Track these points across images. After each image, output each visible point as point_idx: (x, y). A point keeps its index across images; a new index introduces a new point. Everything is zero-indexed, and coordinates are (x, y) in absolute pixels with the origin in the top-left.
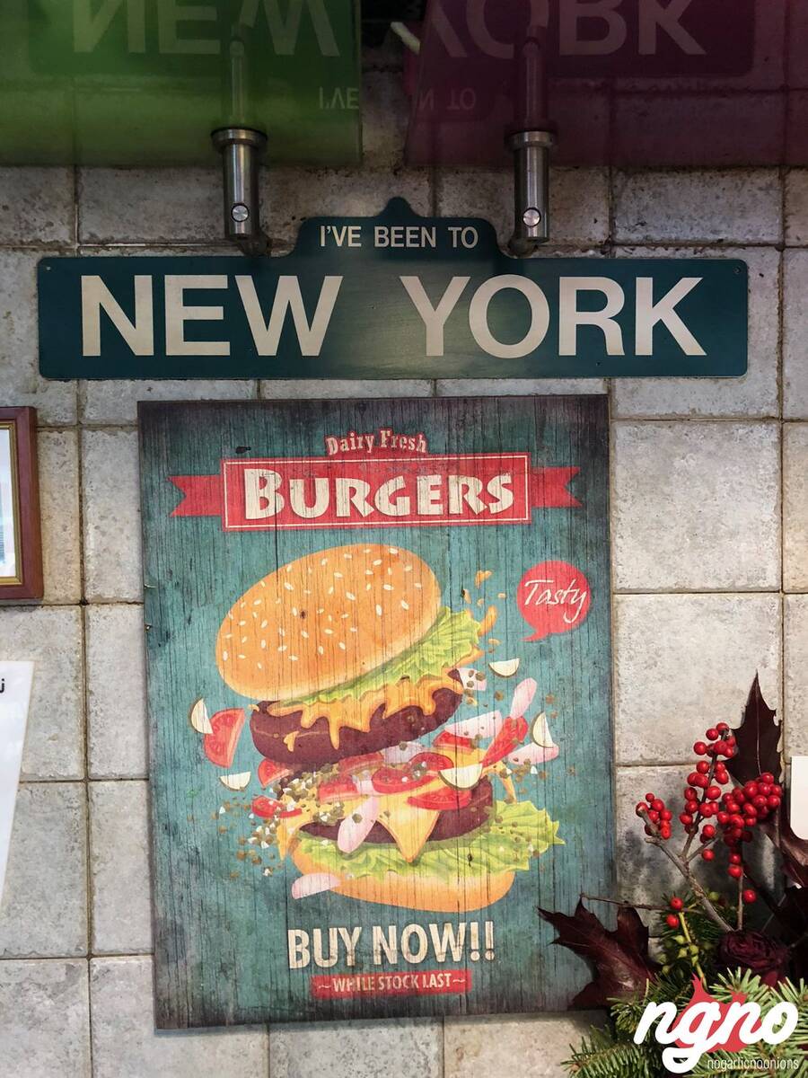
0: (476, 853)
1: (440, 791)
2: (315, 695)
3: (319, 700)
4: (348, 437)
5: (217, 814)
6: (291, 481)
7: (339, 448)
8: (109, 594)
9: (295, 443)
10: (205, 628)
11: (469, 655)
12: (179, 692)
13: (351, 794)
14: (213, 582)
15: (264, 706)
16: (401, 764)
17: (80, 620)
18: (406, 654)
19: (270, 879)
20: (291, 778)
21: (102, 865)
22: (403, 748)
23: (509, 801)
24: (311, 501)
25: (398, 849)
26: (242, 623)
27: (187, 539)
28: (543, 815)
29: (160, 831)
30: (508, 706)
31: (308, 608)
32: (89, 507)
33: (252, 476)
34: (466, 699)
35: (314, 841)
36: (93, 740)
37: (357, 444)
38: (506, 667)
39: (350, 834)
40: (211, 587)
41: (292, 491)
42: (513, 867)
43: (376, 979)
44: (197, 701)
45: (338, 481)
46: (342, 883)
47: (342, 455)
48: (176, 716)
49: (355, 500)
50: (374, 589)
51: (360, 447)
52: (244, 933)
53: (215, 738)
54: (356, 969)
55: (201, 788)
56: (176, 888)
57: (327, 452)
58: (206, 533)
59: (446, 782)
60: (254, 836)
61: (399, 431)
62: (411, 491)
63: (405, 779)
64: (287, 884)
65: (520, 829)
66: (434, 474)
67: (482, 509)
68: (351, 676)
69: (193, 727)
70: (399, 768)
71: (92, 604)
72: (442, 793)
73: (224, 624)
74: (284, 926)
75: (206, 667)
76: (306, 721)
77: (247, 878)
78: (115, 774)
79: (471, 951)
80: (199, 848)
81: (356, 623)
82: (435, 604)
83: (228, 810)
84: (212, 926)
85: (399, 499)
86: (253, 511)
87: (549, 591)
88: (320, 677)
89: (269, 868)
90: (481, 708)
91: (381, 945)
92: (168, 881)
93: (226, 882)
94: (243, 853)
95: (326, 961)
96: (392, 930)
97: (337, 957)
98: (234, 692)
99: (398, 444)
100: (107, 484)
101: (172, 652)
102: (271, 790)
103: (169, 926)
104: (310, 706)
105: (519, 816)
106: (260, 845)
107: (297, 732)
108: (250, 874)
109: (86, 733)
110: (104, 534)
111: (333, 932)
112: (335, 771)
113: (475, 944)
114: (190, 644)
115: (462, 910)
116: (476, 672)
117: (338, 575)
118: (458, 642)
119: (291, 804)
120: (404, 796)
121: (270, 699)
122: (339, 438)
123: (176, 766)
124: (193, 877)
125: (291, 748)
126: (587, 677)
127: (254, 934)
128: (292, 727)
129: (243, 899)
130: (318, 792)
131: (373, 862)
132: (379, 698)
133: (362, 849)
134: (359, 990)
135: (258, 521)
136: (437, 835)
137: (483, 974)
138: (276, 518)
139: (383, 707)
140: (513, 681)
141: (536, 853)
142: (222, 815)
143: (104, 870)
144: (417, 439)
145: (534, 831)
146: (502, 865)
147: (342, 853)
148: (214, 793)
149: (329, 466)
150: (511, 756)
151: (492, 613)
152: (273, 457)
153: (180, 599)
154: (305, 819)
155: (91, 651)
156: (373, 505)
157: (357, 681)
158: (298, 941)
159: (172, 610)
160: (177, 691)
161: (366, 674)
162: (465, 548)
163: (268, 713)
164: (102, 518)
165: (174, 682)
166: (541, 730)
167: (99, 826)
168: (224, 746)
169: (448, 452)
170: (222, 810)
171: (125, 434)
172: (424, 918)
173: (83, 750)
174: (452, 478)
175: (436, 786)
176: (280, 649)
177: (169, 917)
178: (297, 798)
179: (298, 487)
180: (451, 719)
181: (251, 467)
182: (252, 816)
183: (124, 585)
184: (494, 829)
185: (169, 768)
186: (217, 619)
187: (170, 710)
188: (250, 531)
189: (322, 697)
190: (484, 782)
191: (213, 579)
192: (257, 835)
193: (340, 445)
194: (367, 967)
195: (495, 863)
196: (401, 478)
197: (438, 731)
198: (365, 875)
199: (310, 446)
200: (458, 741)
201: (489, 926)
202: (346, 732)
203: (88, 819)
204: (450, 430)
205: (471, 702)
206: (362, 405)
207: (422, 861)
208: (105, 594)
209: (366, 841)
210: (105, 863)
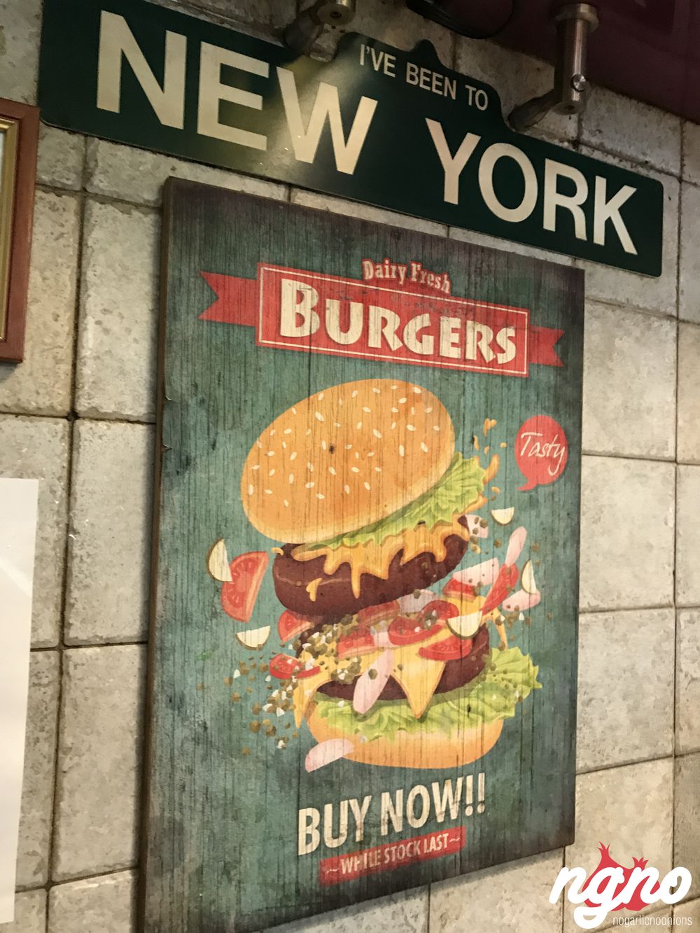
0: (474, 703)
1: (446, 640)
2: (339, 538)
3: (343, 544)
4: (383, 264)
5: (231, 679)
6: (328, 301)
7: (374, 275)
8: (108, 408)
9: (333, 260)
10: (230, 456)
11: (475, 502)
12: (196, 530)
13: (368, 647)
14: (243, 403)
15: (289, 548)
16: (415, 613)
17: (67, 438)
18: (423, 498)
19: (284, 752)
20: (311, 632)
21: (76, 759)
22: (417, 597)
23: (501, 649)
24: (345, 326)
25: (409, 705)
26: (271, 454)
27: (217, 349)
28: (527, 661)
29: (164, 705)
30: (504, 554)
31: (337, 443)
32: (89, 296)
33: (289, 288)
34: (471, 546)
35: (331, 704)
36: (75, 594)
37: (390, 274)
38: (503, 515)
39: (367, 691)
40: (240, 409)
41: (327, 312)
42: (503, 714)
43: (383, 852)
44: (216, 543)
45: (372, 308)
46: (355, 748)
47: (376, 281)
48: (191, 560)
49: (386, 331)
50: (398, 428)
51: (394, 276)
52: (251, 822)
53: (234, 586)
54: (358, 848)
55: (215, 647)
56: (178, 775)
57: (363, 276)
58: (239, 344)
59: (452, 631)
60: (269, 702)
61: (428, 267)
62: (434, 330)
63: (417, 630)
64: (301, 755)
65: (509, 676)
66: (455, 316)
67: (491, 359)
68: (373, 519)
69: (210, 573)
70: (413, 617)
71: (84, 418)
72: (448, 644)
73: (252, 453)
74: (295, 806)
75: (230, 502)
76: (330, 567)
77: (260, 754)
78: (101, 638)
79: (466, 806)
80: (208, 724)
81: (381, 463)
82: (450, 449)
83: (244, 673)
84: (216, 818)
85: (425, 337)
86: (288, 328)
87: (538, 444)
88: (345, 519)
89: (283, 739)
90: (483, 554)
91: (388, 813)
92: (169, 767)
93: (235, 761)
94: (256, 725)
95: (336, 840)
96: (399, 793)
97: (346, 833)
98: (257, 532)
99: (426, 280)
100: (114, 270)
101: (192, 481)
102: (291, 647)
103: (166, 825)
104: (334, 550)
105: (508, 663)
106: (275, 712)
107: (319, 580)
108: (262, 748)
109: (65, 586)
110: (106, 331)
111: (344, 804)
112: (354, 623)
113: (469, 800)
114: (212, 473)
115: (460, 764)
116: (480, 519)
117: (366, 410)
118: (467, 488)
119: (309, 661)
120: (415, 648)
121: (295, 542)
122: (375, 263)
123: (187, 621)
124: (198, 760)
125: (313, 597)
126: (562, 525)
127: (263, 821)
128: (316, 572)
129: (253, 780)
130: (337, 647)
131: (386, 720)
132: (396, 543)
133: (376, 707)
134: (366, 867)
135: (292, 339)
136: (443, 687)
137: (475, 829)
138: (311, 339)
139: (401, 553)
140: (509, 529)
141: (520, 698)
142: (236, 679)
143: (78, 765)
144: (443, 279)
145: (519, 677)
146: (494, 713)
147: (356, 714)
148: (229, 653)
149: (364, 291)
150: (505, 603)
151: (495, 461)
152: (312, 271)
153: (205, 419)
154: (323, 678)
155: (79, 479)
156: (402, 339)
157: (380, 524)
158: (309, 820)
159: (195, 431)
160: (194, 528)
161: (387, 518)
162: (477, 395)
163: (292, 558)
164: (105, 311)
165: (192, 519)
166: (528, 578)
167: (75, 706)
168: (243, 596)
169: (467, 297)
170: (237, 674)
171: (141, 215)
172: (427, 777)
173: (60, 607)
174: (470, 323)
175: (444, 635)
176: (308, 486)
177: (167, 815)
178: (316, 655)
179: (333, 307)
180: (458, 566)
181: (288, 277)
182: (268, 679)
183: (127, 399)
184: (489, 677)
185: (179, 624)
186: (245, 447)
187: (185, 552)
188: (284, 350)
189: (346, 541)
190: (482, 629)
191: (243, 400)
192: (272, 701)
193: (375, 270)
194: (374, 840)
195: (489, 713)
196: (427, 315)
197: (447, 578)
198: (377, 737)
199: (347, 266)
200: (464, 588)
201: (481, 777)
202: (367, 578)
203: (60, 698)
204: (469, 276)
205: (475, 550)
206: (397, 233)
207: (428, 716)
208: (102, 408)
209: (380, 698)
210: (80, 756)
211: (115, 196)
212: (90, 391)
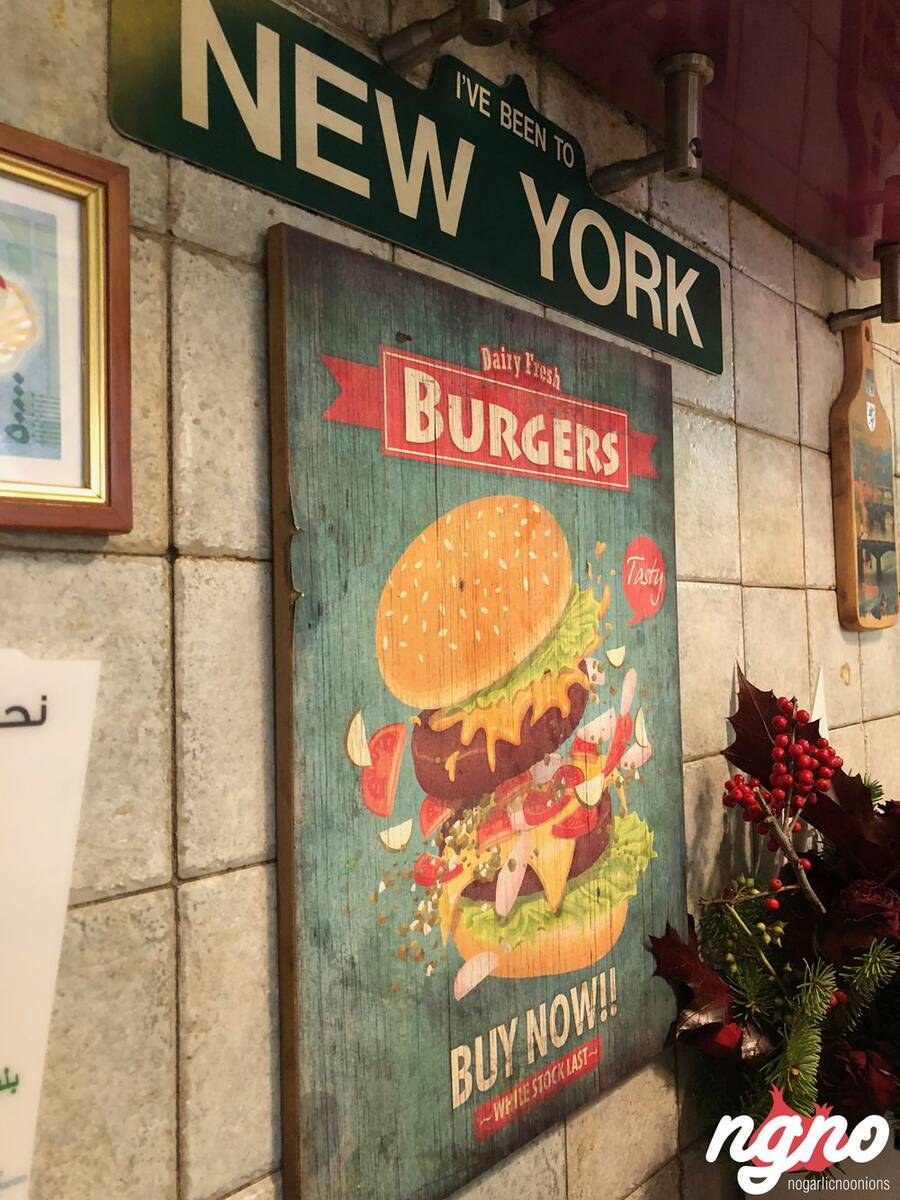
0: (602, 884)
1: (575, 812)
2: (473, 697)
3: (477, 706)
4: (500, 353)
5: (376, 893)
6: (450, 396)
7: (492, 366)
8: (214, 540)
9: (453, 344)
10: (363, 600)
11: (592, 643)
12: (333, 701)
13: (506, 833)
14: (372, 530)
15: (426, 715)
16: (546, 783)
17: (167, 585)
18: (549, 640)
19: (434, 979)
20: (452, 821)
21: (202, 1036)
22: (547, 763)
23: (622, 816)
24: (468, 431)
25: (546, 898)
26: (403, 594)
27: (343, 459)
28: (644, 825)
29: (308, 942)
30: (619, 701)
31: (467, 579)
32: (184, 383)
33: (413, 377)
34: (591, 695)
35: (475, 909)
36: (189, 805)
37: (507, 365)
38: (617, 656)
39: (508, 885)
40: (370, 538)
41: (450, 410)
42: (627, 894)
43: (531, 1085)
44: (354, 716)
45: (491, 406)
46: (500, 961)
47: (495, 373)
48: (328, 743)
49: (505, 434)
50: (521, 555)
51: (510, 368)
52: (405, 1077)
53: (374, 771)
54: (507, 1085)
55: (359, 855)
56: (328, 1032)
57: (482, 366)
58: (365, 453)
59: (579, 800)
60: (416, 918)
61: (541, 358)
63: (549, 803)
64: (449, 979)
65: (630, 847)
66: (566, 418)
67: (599, 469)
68: (504, 672)
69: (349, 757)
70: (545, 789)
71: (185, 556)
72: (577, 816)
73: (385, 595)
74: (447, 1047)
75: (365, 661)
76: (466, 736)
77: (409, 988)
78: (222, 862)
79: (602, 1009)
80: (356, 957)
81: (508, 603)
82: (568, 580)
83: (389, 884)
84: (370, 1081)
85: (541, 443)
86: (414, 434)
87: (641, 570)
88: (478, 673)
89: (431, 963)
90: (602, 705)
91: (534, 1034)
92: (317, 1025)
93: (386, 1002)
94: (404, 950)
95: (487, 1081)
96: (543, 1007)
97: (496, 1070)
98: (395, 698)
99: (539, 373)
100: (211, 349)
101: (325, 636)
102: (433, 843)
103: (318, 1104)
104: (469, 714)
105: (629, 832)
106: (422, 930)
107: (457, 753)
108: (412, 978)
109: (175, 794)
110: (206, 433)
111: (492, 1034)
112: (493, 804)
113: (603, 1003)
114: (345, 625)
115: (594, 961)
116: (598, 662)
117: (492, 534)
118: (585, 626)
119: (452, 859)
120: (547, 827)
121: (432, 708)
122: (492, 351)
123: (328, 825)
124: (347, 1008)
125: (452, 777)
126: (664, 663)
127: (416, 1073)
128: (453, 744)
129: (405, 1021)
130: (478, 836)
131: (526, 919)
132: (526, 698)
133: (517, 906)
134: (516, 1107)
135: (418, 446)
136: (574, 872)
137: (610, 1035)
138: (435, 446)
139: (530, 711)
140: (620, 672)
141: (641, 871)
142: (382, 894)
143: (205, 1044)
144: (554, 372)
145: (637, 847)
146: (620, 893)
147: (498, 918)
148: (372, 860)
149: (484, 385)
150: (624, 759)
151: (607, 592)
152: (432, 357)
153: (335, 554)
154: (464, 879)
155: (184, 641)
156: (520, 445)
157: (510, 677)
158: (461, 1060)
159: (325, 569)
160: (330, 699)
161: (517, 668)
162: (588, 514)
163: (429, 728)
164: (203, 406)
165: (327, 685)
166: (641, 731)
167: (198, 962)
168: (384, 782)
169: (576, 396)
170: (382, 887)
171: (237, 273)
172: (569, 981)
173: (171, 826)
174: (579, 426)
175: (572, 807)
176: (440, 634)
177: (319, 1089)
178: (458, 849)
180: (582, 721)
182: (414, 888)
183: (235, 527)
184: (614, 851)
185: (319, 829)
186: (376, 587)
187: (322, 733)
188: (411, 458)
189: (480, 701)
190: (606, 795)
191: (372, 525)
192: (419, 917)
193: (493, 359)
194: (522, 1070)
195: (617, 895)
196: (541, 416)
197: (570, 741)
198: (519, 944)
199: (467, 353)
200: (587, 747)
201: (612, 971)
202: (502, 745)
203: (178, 954)
204: (577, 370)
205: (595, 699)
206: (512, 313)
207: (564, 907)
208: (207, 540)
209: (520, 894)
210: (206, 1031)
211: (206, 245)
212: (192, 518)
